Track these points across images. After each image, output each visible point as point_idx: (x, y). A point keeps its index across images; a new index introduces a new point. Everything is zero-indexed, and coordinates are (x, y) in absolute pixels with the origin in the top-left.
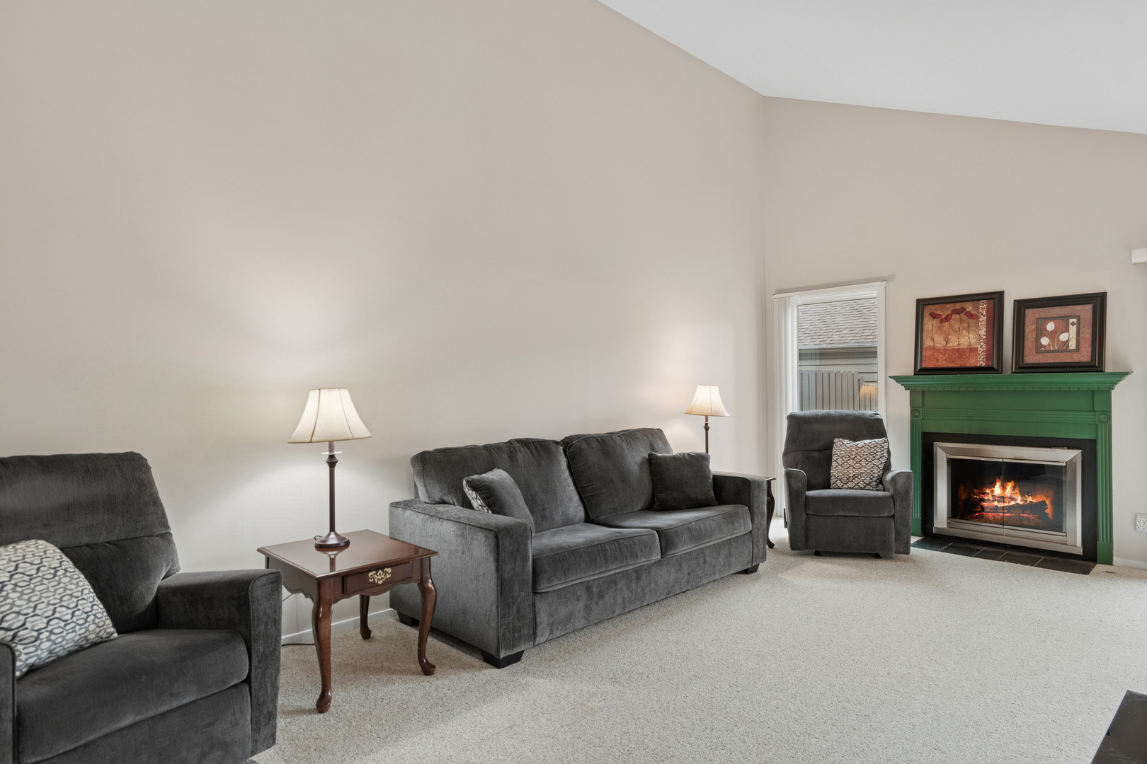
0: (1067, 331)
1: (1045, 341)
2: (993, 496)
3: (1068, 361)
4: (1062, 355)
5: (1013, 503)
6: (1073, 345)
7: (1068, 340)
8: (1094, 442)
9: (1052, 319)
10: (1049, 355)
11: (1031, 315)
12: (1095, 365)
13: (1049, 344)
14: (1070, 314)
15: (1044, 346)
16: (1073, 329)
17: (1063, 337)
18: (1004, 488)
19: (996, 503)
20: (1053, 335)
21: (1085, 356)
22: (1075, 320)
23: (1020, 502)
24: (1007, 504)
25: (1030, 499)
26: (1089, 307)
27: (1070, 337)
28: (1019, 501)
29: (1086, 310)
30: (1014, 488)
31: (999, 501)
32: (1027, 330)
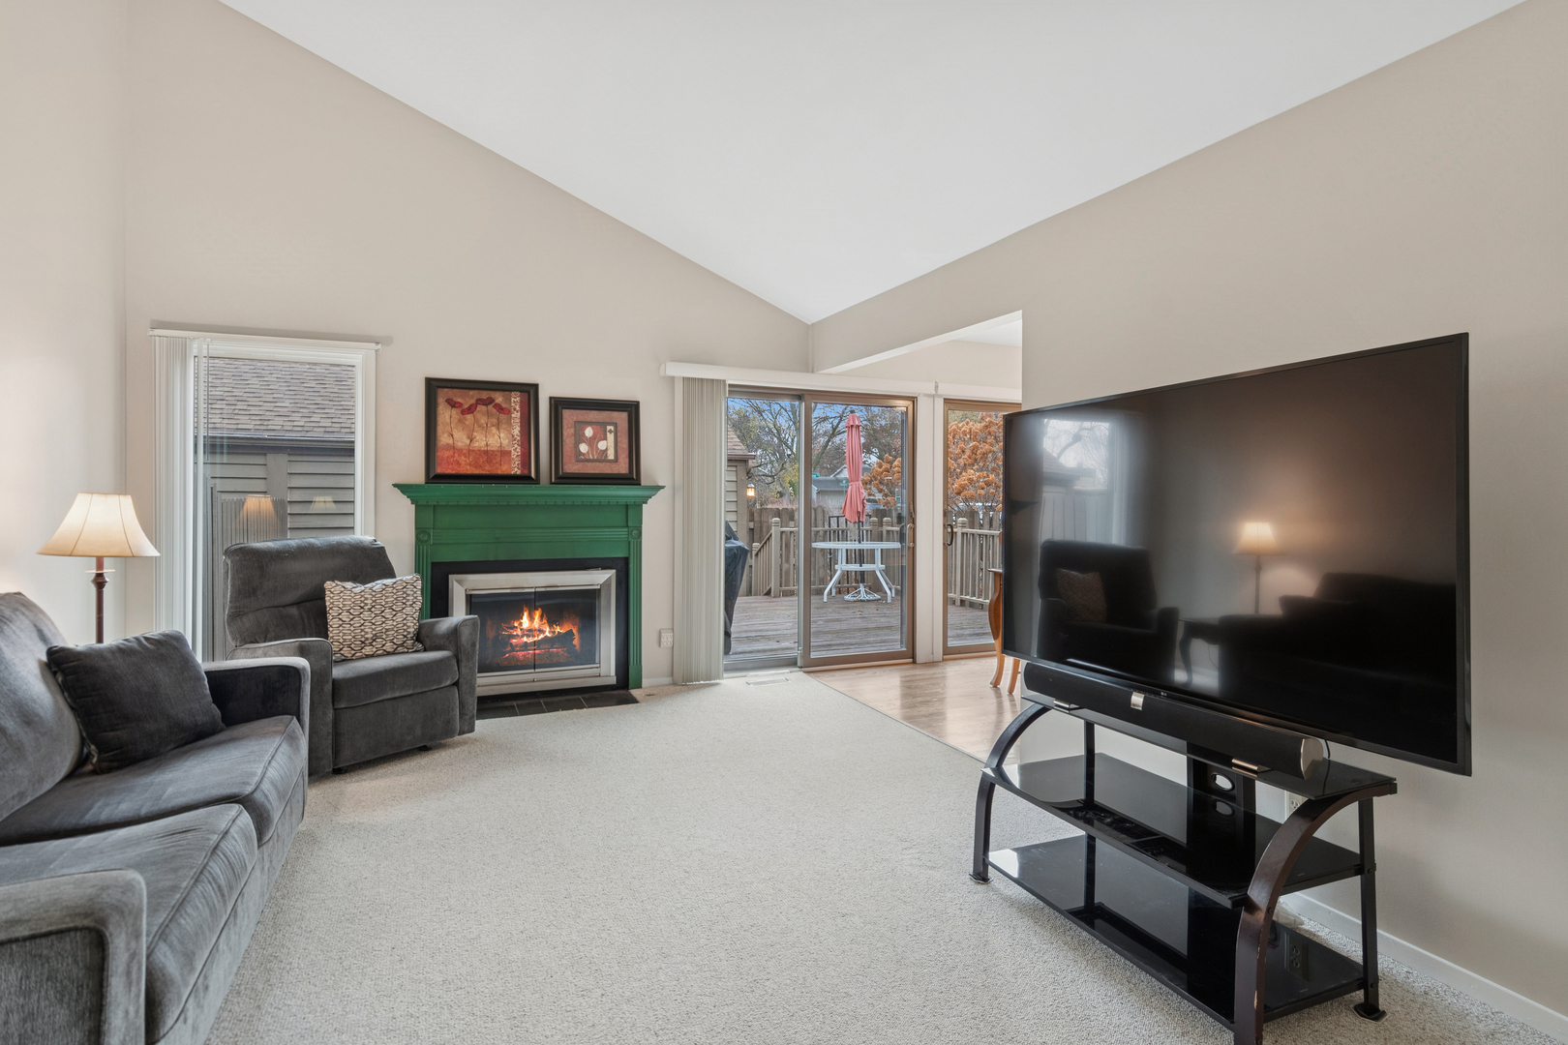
0: (605, 439)
1: (584, 448)
2: (521, 630)
3: (607, 472)
4: (602, 465)
5: (542, 636)
6: (611, 456)
7: (606, 450)
8: (626, 560)
9: (590, 423)
10: (589, 464)
11: (569, 416)
12: (632, 478)
13: (588, 452)
14: (608, 420)
15: (584, 454)
16: (611, 437)
17: (602, 445)
18: (531, 618)
19: (525, 639)
20: (592, 442)
21: (622, 468)
22: (612, 428)
23: (549, 635)
24: (536, 639)
25: (558, 629)
26: (625, 415)
27: (607, 445)
28: (547, 634)
29: (622, 417)
30: (542, 617)
31: (528, 636)
32: (565, 433)
